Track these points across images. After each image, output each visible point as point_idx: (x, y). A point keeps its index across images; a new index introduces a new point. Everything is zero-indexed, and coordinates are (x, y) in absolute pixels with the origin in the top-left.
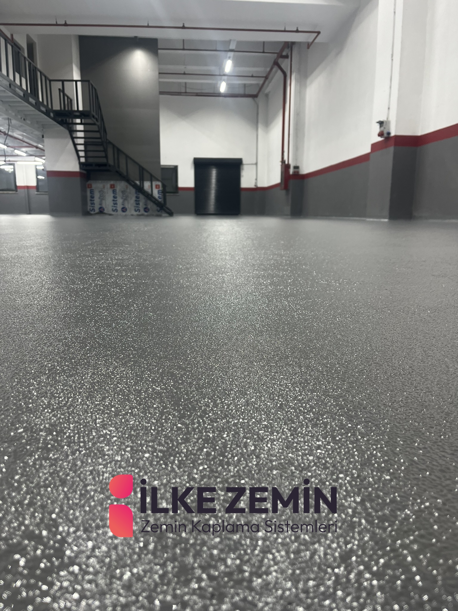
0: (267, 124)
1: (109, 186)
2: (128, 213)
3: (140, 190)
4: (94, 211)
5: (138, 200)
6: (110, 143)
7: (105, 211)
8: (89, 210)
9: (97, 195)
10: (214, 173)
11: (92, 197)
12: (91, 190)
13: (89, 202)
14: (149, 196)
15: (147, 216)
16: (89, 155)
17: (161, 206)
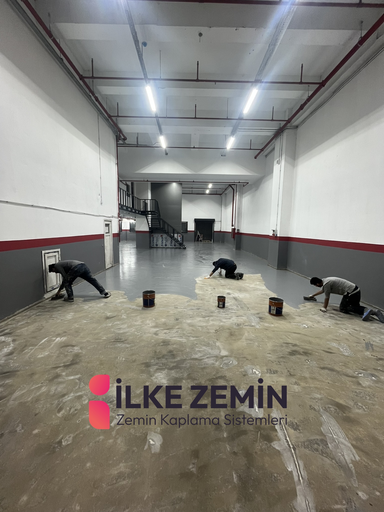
0: (226, 206)
1: (160, 236)
2: (167, 247)
3: (172, 237)
4: (154, 246)
5: (172, 241)
6: (162, 219)
7: (158, 246)
8: (152, 246)
9: (155, 239)
11: (153, 240)
12: (153, 237)
13: (152, 243)
14: (177, 241)
15: (176, 248)
16: (153, 224)
17: (181, 244)
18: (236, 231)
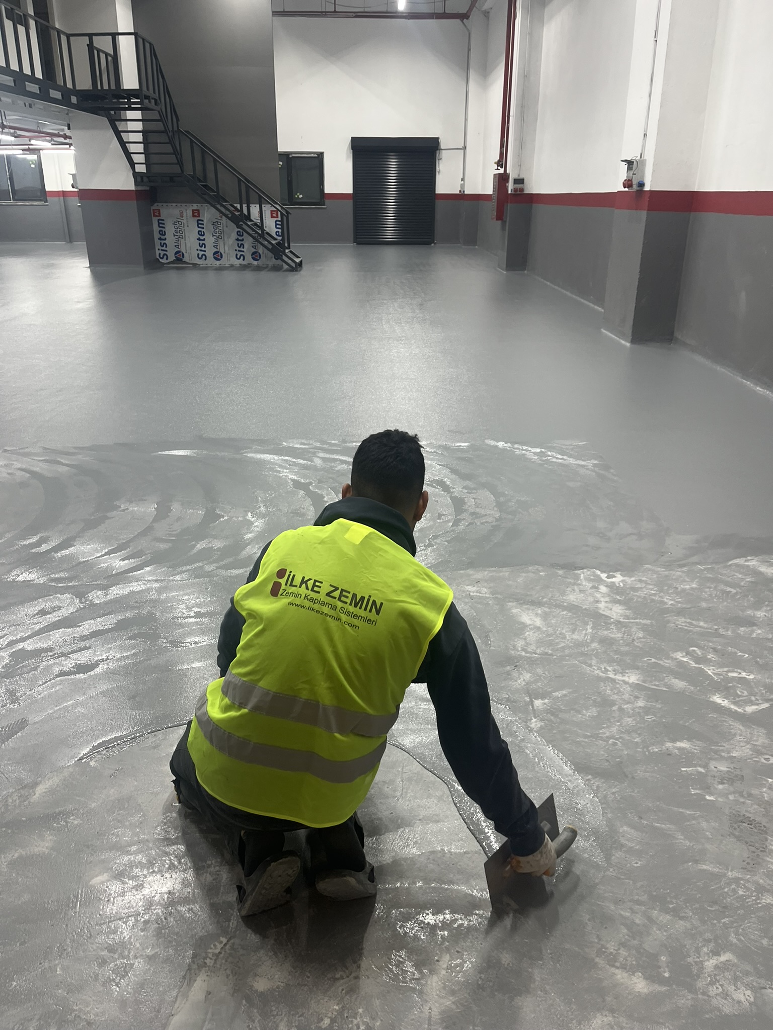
1: (190, 213)
2: (224, 262)
4: (167, 259)
6: (186, 132)
7: (186, 259)
8: (158, 257)
9: (170, 229)
11: (162, 233)
12: (159, 220)
13: (157, 242)
15: (258, 269)
16: (155, 159)
17: (278, 250)
18: (510, 187)
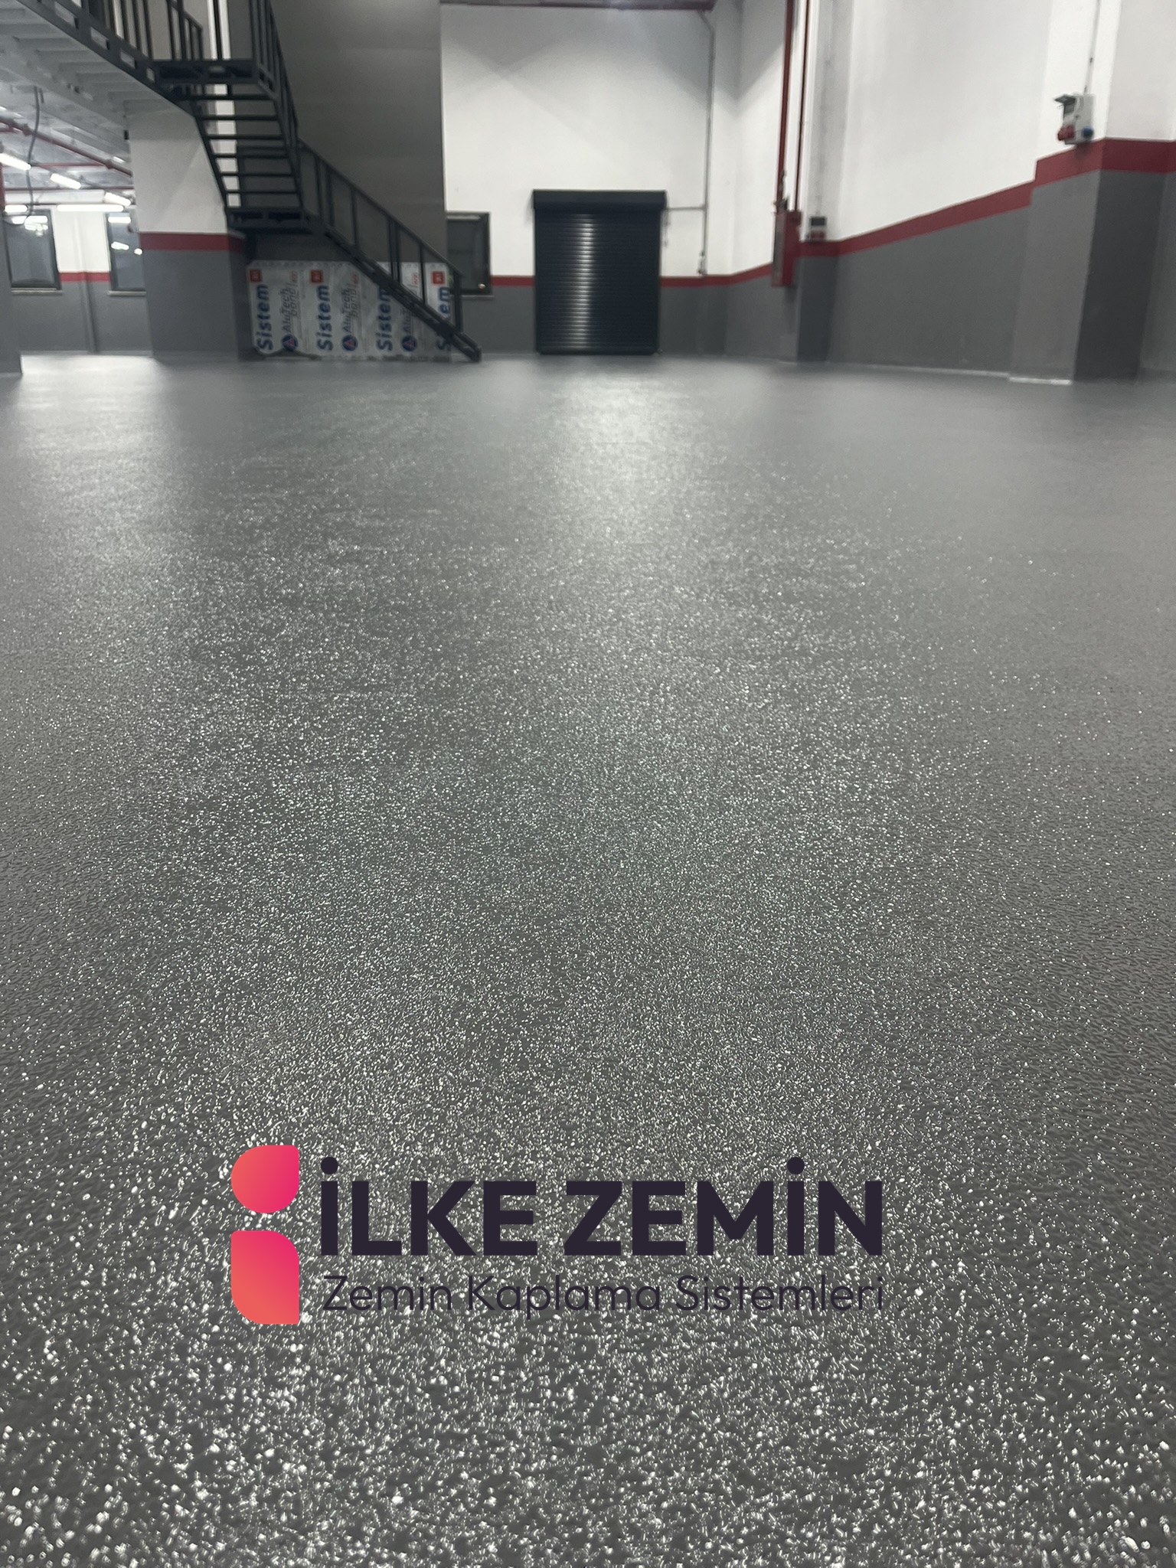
0: (739, 88)
1: (307, 275)
2: (359, 352)
3: (391, 286)
4: (270, 348)
5: (385, 315)
6: (306, 149)
7: (301, 348)
8: (255, 344)
9: (275, 302)
10: (587, 234)
11: (264, 308)
12: (259, 288)
14: (416, 307)
15: (412, 360)
16: (252, 186)
17: (448, 332)
18: (804, 231)
